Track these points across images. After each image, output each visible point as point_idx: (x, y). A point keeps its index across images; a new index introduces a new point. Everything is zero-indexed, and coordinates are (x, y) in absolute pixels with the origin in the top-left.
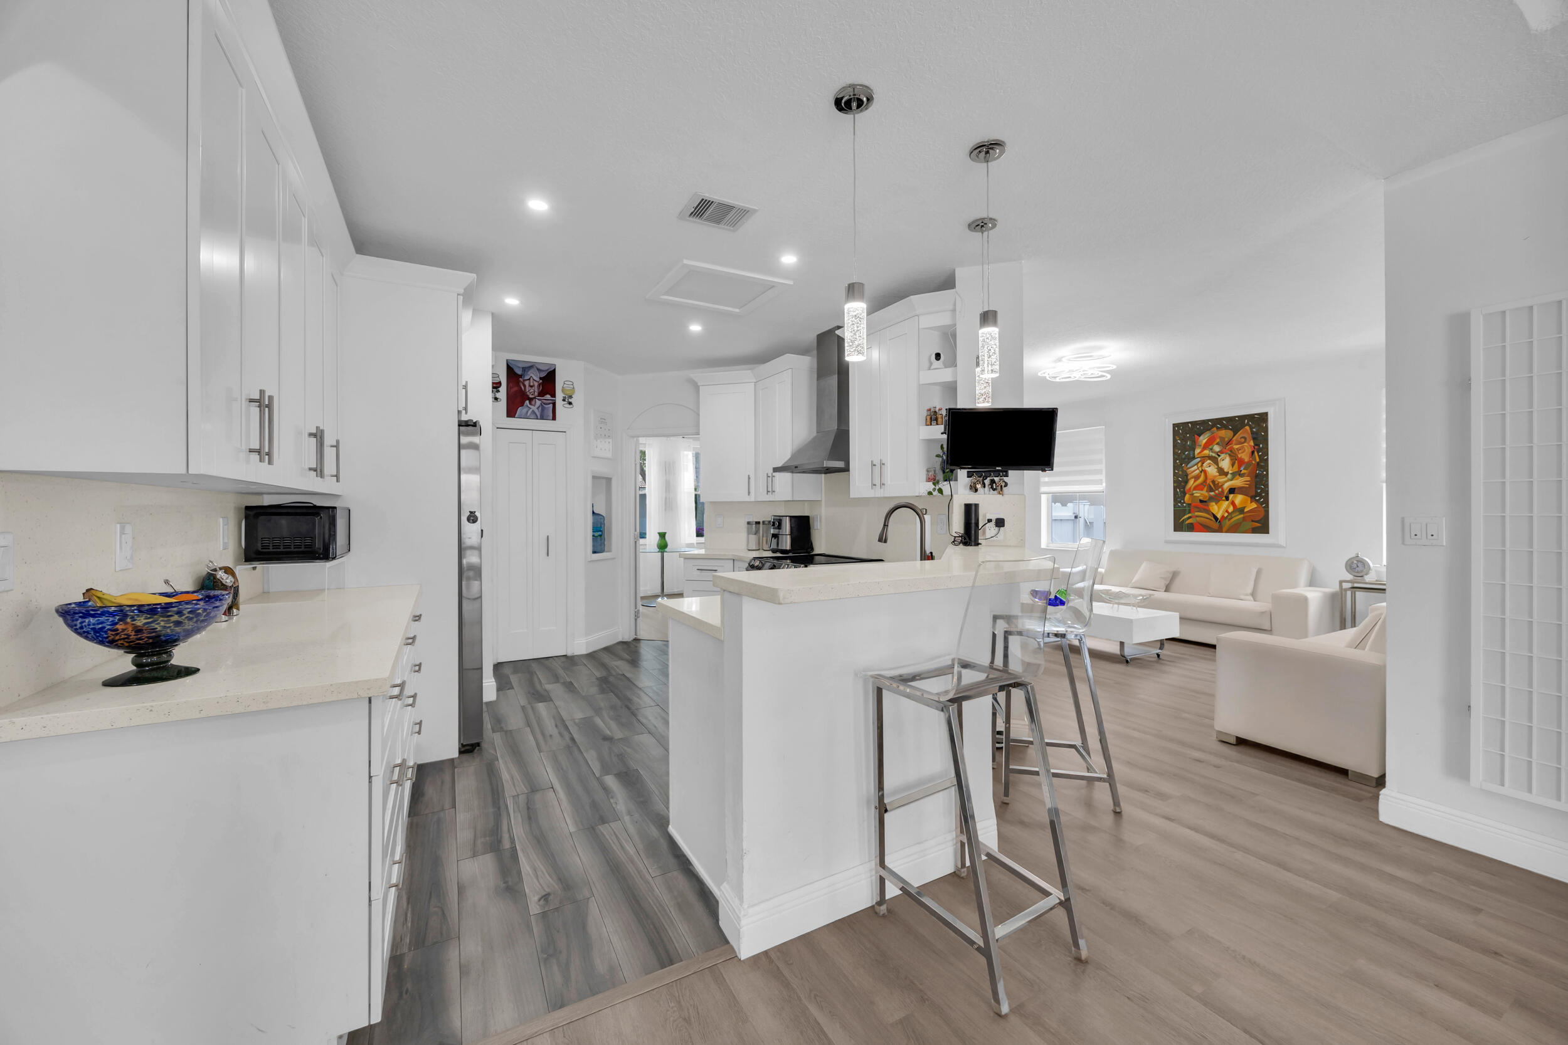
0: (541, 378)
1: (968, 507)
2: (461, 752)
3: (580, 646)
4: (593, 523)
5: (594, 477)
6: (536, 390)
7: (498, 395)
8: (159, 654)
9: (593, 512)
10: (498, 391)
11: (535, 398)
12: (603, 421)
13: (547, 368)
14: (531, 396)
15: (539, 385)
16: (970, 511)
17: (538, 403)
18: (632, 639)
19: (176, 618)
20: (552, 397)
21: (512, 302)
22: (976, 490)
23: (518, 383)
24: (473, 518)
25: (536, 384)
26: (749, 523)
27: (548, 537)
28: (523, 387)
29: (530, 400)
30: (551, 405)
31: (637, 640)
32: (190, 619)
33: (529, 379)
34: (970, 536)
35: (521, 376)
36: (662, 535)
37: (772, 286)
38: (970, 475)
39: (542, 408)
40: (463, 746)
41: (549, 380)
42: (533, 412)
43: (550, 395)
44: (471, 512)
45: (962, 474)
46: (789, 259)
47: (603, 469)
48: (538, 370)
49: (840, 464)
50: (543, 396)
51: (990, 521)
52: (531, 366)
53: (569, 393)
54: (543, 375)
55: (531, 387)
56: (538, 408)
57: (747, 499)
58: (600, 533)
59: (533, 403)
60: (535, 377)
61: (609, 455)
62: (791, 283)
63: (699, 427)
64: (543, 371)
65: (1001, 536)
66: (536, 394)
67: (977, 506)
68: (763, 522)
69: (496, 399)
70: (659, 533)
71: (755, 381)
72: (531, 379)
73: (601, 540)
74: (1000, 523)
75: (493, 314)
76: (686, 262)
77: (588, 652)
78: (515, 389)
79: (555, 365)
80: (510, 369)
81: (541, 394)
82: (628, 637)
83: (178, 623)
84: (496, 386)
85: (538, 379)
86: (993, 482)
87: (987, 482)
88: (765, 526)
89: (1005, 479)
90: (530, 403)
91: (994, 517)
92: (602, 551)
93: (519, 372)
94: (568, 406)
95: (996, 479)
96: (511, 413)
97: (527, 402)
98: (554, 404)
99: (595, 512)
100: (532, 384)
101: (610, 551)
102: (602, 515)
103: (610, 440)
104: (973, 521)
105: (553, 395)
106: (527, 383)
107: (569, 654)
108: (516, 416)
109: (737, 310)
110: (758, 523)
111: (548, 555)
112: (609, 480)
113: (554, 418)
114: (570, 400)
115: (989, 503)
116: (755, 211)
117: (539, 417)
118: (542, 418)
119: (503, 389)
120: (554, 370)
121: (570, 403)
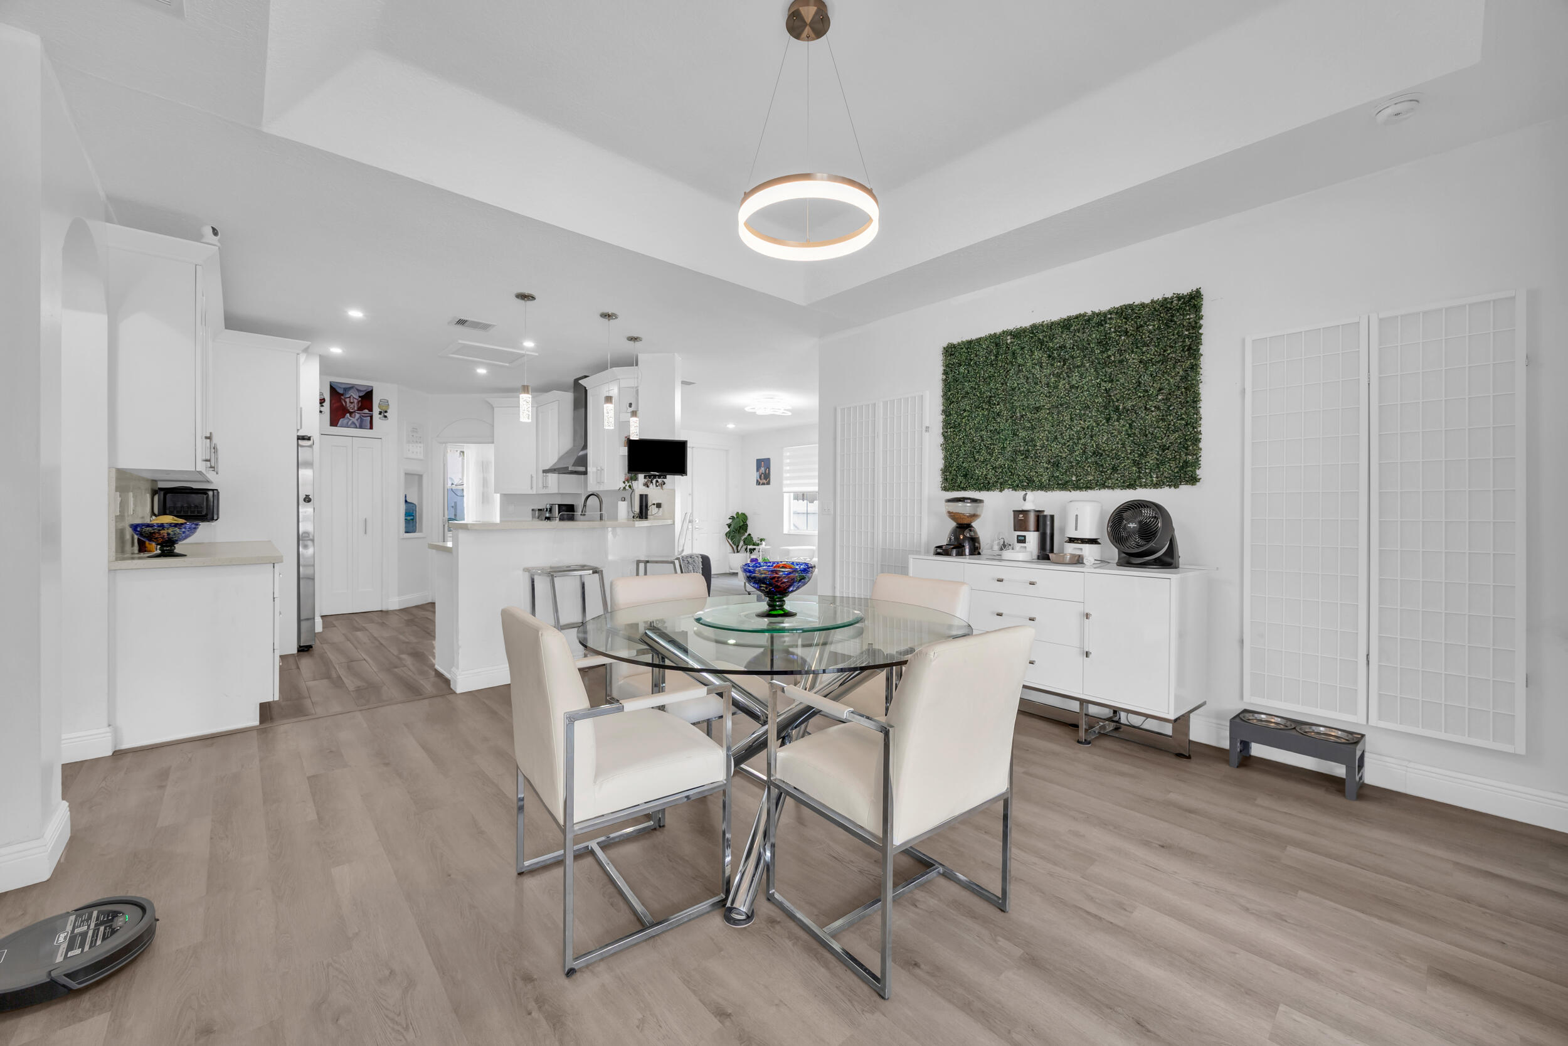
0: (360, 397)
1: (641, 496)
2: (298, 651)
3: (394, 603)
4: (406, 510)
5: (407, 474)
6: (356, 406)
7: (322, 409)
8: (171, 546)
9: (406, 501)
10: (322, 406)
11: (355, 412)
12: (415, 430)
13: (364, 389)
14: (351, 410)
15: (358, 402)
16: (643, 499)
17: (357, 416)
19: (183, 530)
20: (369, 411)
21: (336, 350)
22: (648, 487)
23: (340, 400)
24: (308, 499)
25: (356, 401)
26: (533, 510)
27: (366, 519)
28: (344, 403)
29: (351, 413)
30: (369, 418)
32: (188, 531)
33: (350, 397)
34: (643, 514)
35: (342, 395)
37: (523, 355)
38: (645, 477)
39: (361, 419)
40: (300, 647)
41: (366, 399)
42: (353, 423)
43: (367, 409)
44: (306, 496)
45: (641, 476)
46: (529, 344)
47: (415, 468)
48: (358, 390)
49: (582, 469)
50: (362, 410)
51: (654, 504)
52: (352, 387)
53: (384, 408)
54: (362, 394)
55: (352, 403)
56: (357, 420)
57: (530, 492)
58: (412, 517)
59: (353, 415)
60: (355, 396)
61: (421, 457)
62: (537, 354)
63: (493, 437)
64: (361, 391)
65: (660, 513)
66: (356, 408)
67: (646, 496)
68: (543, 509)
69: (321, 412)
72: (352, 398)
73: (413, 522)
74: (659, 506)
75: (320, 356)
76: (460, 341)
77: (401, 608)
78: (338, 404)
79: (372, 387)
80: (333, 390)
81: (360, 409)
83: (184, 532)
84: (322, 401)
85: (357, 397)
86: (657, 481)
87: (654, 481)
88: (544, 511)
89: (664, 480)
90: (350, 416)
91: (655, 502)
92: (414, 531)
93: (341, 391)
94: (384, 418)
95: (659, 480)
96: (334, 422)
97: (348, 415)
98: (371, 417)
99: (408, 501)
100: (352, 401)
101: (421, 531)
102: (413, 504)
103: (422, 445)
104: (644, 504)
105: (371, 410)
106: (347, 400)
107: (384, 609)
108: (338, 425)
109: (507, 365)
110: (540, 510)
111: (366, 533)
112: (420, 476)
113: (371, 428)
114: (385, 414)
115: (655, 493)
116: (494, 326)
117: (358, 426)
118: (361, 427)
119: (327, 404)
120: (372, 391)
121: (385, 417)
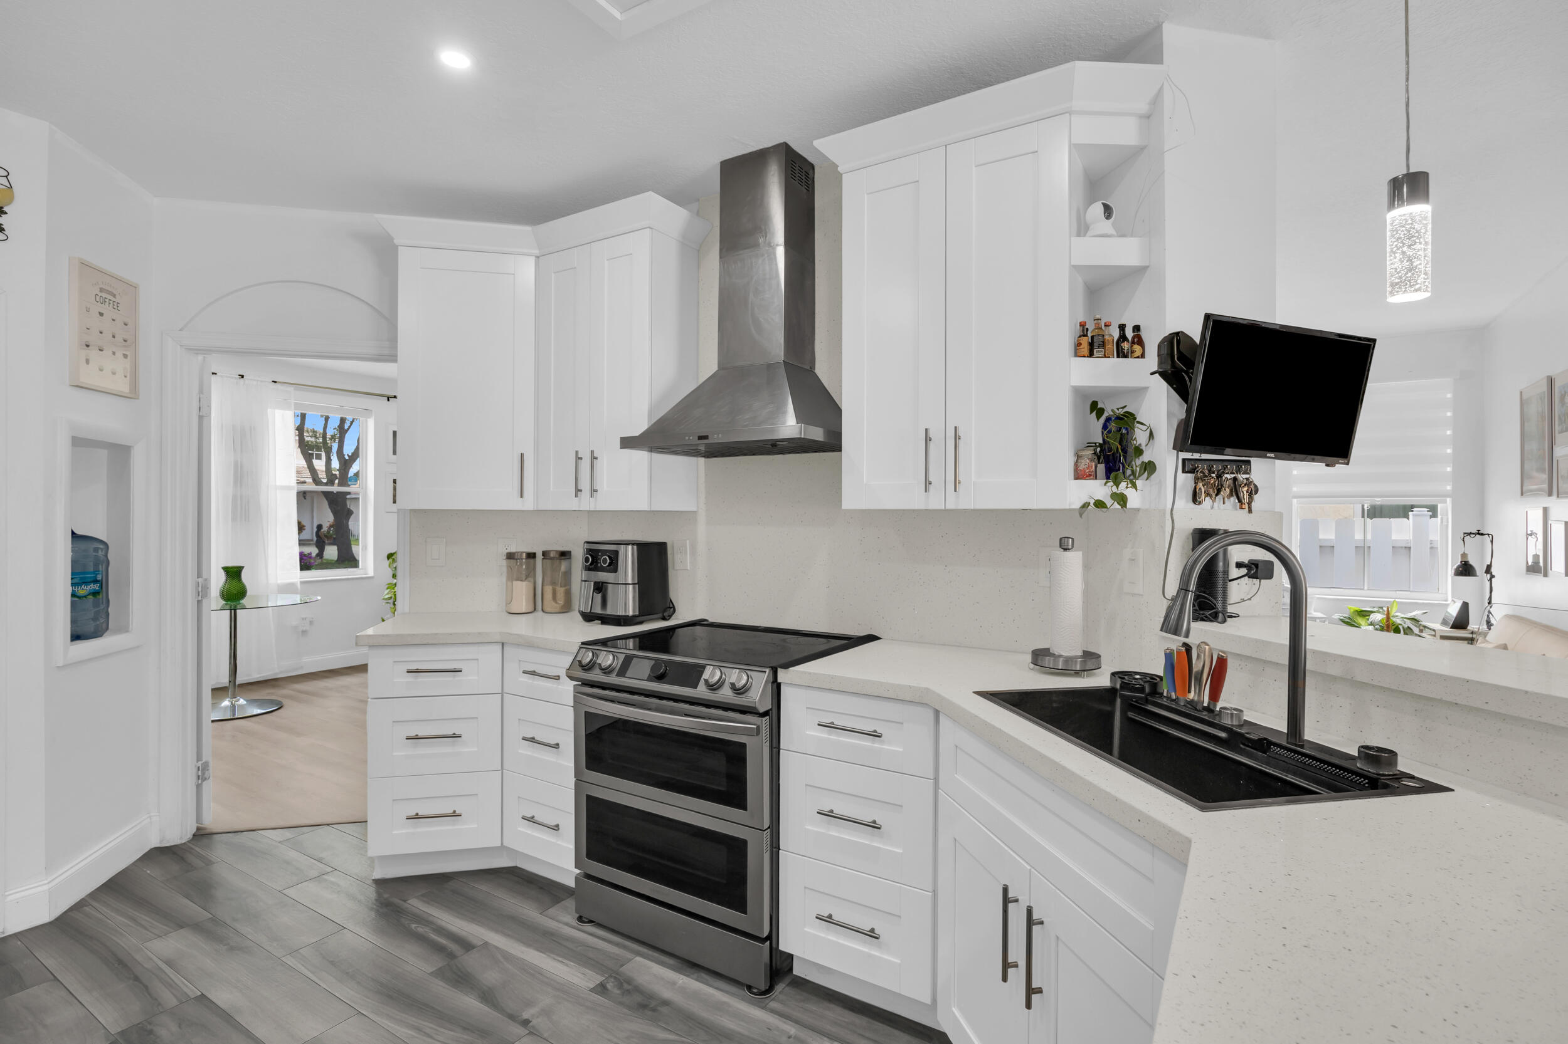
5: (78, 442)
12: (107, 296)
18: (189, 836)
22: (1201, 500)
26: (511, 555)
31: (201, 835)
36: (234, 573)
38: (1189, 467)
47: (104, 422)
57: (516, 504)
68: (544, 554)
70: (223, 568)
71: (537, 252)
77: (53, 918)
82: (177, 833)
86: (1237, 482)
87: (1227, 482)
88: (548, 561)
89: (1251, 477)
99: (82, 532)
101: (124, 629)
110: (531, 556)
112: (120, 448)
